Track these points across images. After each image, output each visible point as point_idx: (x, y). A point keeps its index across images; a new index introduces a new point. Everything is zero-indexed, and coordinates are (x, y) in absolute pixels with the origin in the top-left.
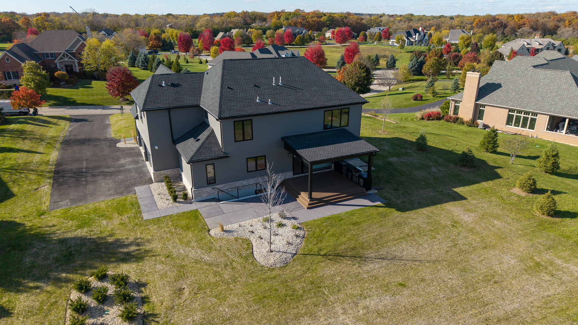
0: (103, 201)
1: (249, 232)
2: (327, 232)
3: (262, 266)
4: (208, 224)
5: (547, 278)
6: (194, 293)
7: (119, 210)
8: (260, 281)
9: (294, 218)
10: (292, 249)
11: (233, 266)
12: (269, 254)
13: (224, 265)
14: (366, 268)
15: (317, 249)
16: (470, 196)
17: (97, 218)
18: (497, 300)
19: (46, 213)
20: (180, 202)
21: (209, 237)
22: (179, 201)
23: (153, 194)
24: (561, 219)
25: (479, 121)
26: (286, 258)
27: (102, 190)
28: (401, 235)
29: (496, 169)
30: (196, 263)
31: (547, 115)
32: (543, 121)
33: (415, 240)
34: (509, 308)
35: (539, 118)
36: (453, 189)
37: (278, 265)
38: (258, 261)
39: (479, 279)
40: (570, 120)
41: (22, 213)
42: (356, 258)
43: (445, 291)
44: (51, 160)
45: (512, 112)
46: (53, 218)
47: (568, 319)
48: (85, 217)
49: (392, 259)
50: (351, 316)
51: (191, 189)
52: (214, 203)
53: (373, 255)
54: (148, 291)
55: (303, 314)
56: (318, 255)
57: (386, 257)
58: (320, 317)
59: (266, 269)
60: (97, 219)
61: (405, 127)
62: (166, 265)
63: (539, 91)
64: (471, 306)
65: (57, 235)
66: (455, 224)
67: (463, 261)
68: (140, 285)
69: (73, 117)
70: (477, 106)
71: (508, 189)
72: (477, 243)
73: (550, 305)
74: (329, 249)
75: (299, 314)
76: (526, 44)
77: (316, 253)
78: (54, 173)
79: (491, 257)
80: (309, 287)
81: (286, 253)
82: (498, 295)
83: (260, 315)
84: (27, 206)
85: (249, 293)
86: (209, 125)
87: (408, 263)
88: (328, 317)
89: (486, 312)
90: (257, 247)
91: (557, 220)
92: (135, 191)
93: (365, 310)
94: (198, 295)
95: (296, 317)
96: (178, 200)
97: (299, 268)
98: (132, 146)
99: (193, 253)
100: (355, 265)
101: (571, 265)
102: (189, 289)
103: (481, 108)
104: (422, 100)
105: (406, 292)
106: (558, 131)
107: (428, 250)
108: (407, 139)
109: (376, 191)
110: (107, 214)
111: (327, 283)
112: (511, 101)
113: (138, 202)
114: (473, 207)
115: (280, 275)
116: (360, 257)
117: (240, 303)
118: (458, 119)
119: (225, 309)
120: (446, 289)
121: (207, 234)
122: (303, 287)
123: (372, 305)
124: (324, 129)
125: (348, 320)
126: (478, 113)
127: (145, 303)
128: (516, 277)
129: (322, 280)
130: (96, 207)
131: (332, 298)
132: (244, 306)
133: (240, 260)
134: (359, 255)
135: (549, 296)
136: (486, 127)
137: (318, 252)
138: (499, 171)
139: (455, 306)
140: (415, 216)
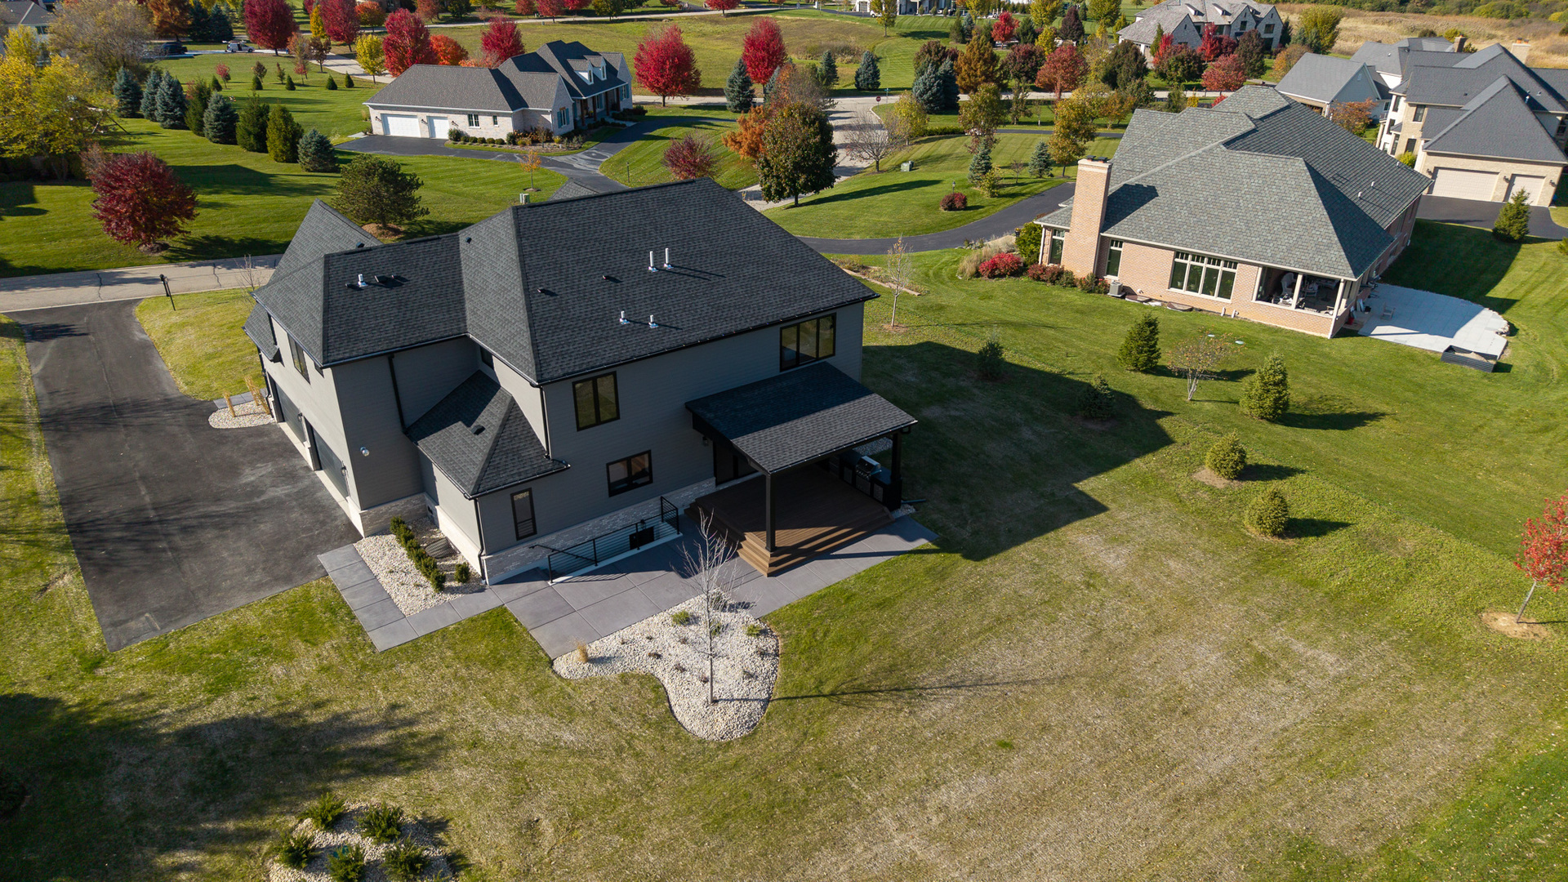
0: (249, 607)
1: (650, 655)
2: (825, 635)
3: (702, 741)
4: (543, 644)
5: (1280, 687)
6: (567, 830)
7: (301, 629)
8: (706, 778)
9: (746, 606)
10: (758, 690)
11: (635, 749)
12: (711, 708)
13: (616, 750)
14: (926, 715)
15: (813, 680)
16: (1114, 501)
17: (252, 659)
18: (1192, 753)
19: (103, 659)
20: (453, 590)
21: (559, 683)
22: (449, 587)
23: (375, 572)
24: (1298, 540)
25: (1110, 279)
26: (750, 715)
27: (230, 572)
28: (985, 622)
29: (1159, 418)
30: (547, 752)
31: (1258, 265)
32: (1248, 279)
33: (1016, 632)
34: (1214, 768)
35: (1240, 272)
36: (1076, 485)
37: (737, 735)
38: (689, 728)
39: (1154, 710)
40: (1308, 279)
41: (37, 667)
42: (901, 693)
43: (1092, 747)
44: (41, 488)
45: (1182, 258)
46: (132, 673)
47: (1321, 774)
48: (218, 660)
49: (976, 685)
50: (913, 832)
51: (480, 556)
52: (539, 584)
53: (934, 679)
54: (455, 839)
55: (816, 844)
56: (818, 696)
57: (962, 682)
58: (854, 845)
59: (712, 746)
60: (254, 664)
61: (941, 308)
62: (477, 766)
63: (1239, 205)
64: (1145, 774)
65: (165, 720)
66: (1092, 578)
67: (1119, 670)
68: (432, 828)
69: (22, 321)
70: (1103, 243)
71: (1190, 474)
72: (1142, 623)
73: (1287, 750)
74: (839, 677)
75: (808, 844)
76: (1193, 12)
77: (813, 693)
78: (69, 533)
79: (1172, 654)
80: (817, 778)
81: (746, 700)
82: (1191, 741)
83: (727, 858)
84: (42, 646)
85: (690, 811)
86: (498, 386)
87: (1011, 691)
88: (869, 842)
89: (1175, 783)
90: (677, 693)
91: (1291, 542)
92: (322, 567)
93: (941, 815)
94: (576, 833)
95: (804, 853)
96: (447, 584)
97: (785, 734)
98: (258, 421)
99: (533, 728)
100: (901, 710)
101: (1321, 651)
102: (550, 820)
103: (1113, 248)
104: (967, 208)
105: (1017, 761)
106: (1281, 300)
107: (1045, 652)
108: (953, 345)
109: (911, 510)
110: (276, 645)
111: (852, 763)
112: (1178, 232)
113: (343, 601)
114: (1123, 528)
115: (746, 758)
116: (909, 689)
117: (676, 839)
118: (1060, 273)
119: (648, 858)
120: (1093, 742)
121: (549, 672)
122: (805, 780)
123: (953, 801)
124: (781, 370)
125: (911, 843)
126: (1107, 259)
127: (460, 870)
128: (1223, 694)
129: (840, 756)
130: (235, 626)
131: (869, 798)
132: (688, 843)
133: (649, 733)
134: (905, 685)
135: (1285, 730)
136: (1125, 292)
137: (817, 687)
138: (1165, 423)
139: (1115, 780)
140: (1006, 568)
